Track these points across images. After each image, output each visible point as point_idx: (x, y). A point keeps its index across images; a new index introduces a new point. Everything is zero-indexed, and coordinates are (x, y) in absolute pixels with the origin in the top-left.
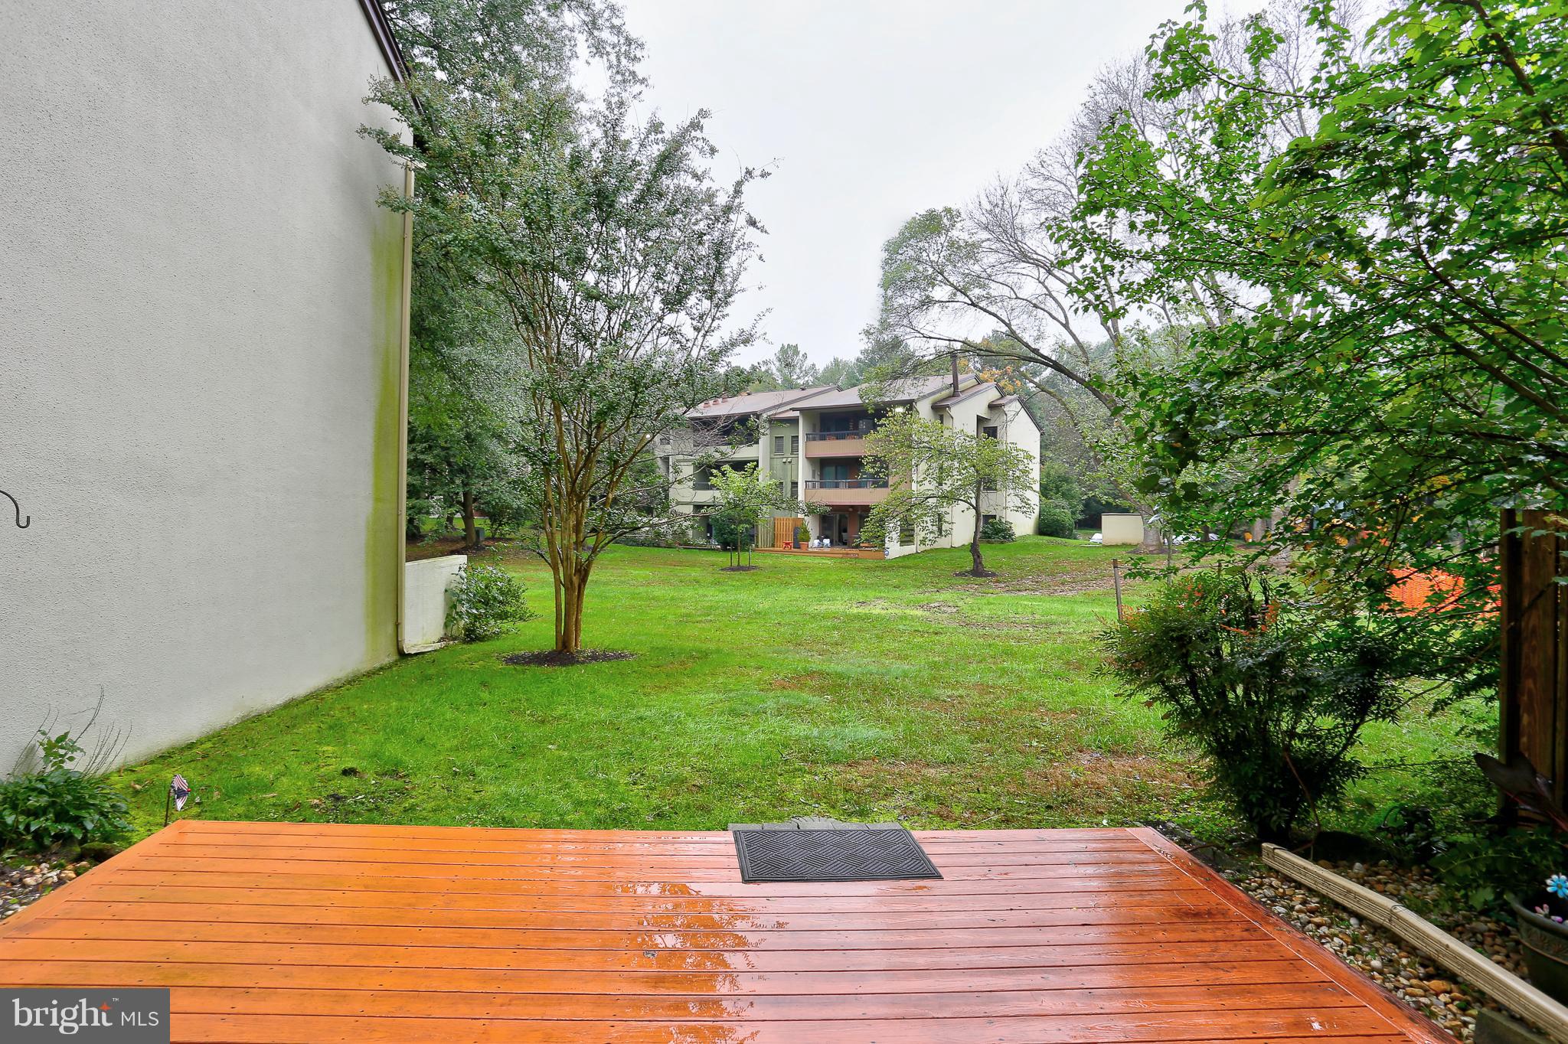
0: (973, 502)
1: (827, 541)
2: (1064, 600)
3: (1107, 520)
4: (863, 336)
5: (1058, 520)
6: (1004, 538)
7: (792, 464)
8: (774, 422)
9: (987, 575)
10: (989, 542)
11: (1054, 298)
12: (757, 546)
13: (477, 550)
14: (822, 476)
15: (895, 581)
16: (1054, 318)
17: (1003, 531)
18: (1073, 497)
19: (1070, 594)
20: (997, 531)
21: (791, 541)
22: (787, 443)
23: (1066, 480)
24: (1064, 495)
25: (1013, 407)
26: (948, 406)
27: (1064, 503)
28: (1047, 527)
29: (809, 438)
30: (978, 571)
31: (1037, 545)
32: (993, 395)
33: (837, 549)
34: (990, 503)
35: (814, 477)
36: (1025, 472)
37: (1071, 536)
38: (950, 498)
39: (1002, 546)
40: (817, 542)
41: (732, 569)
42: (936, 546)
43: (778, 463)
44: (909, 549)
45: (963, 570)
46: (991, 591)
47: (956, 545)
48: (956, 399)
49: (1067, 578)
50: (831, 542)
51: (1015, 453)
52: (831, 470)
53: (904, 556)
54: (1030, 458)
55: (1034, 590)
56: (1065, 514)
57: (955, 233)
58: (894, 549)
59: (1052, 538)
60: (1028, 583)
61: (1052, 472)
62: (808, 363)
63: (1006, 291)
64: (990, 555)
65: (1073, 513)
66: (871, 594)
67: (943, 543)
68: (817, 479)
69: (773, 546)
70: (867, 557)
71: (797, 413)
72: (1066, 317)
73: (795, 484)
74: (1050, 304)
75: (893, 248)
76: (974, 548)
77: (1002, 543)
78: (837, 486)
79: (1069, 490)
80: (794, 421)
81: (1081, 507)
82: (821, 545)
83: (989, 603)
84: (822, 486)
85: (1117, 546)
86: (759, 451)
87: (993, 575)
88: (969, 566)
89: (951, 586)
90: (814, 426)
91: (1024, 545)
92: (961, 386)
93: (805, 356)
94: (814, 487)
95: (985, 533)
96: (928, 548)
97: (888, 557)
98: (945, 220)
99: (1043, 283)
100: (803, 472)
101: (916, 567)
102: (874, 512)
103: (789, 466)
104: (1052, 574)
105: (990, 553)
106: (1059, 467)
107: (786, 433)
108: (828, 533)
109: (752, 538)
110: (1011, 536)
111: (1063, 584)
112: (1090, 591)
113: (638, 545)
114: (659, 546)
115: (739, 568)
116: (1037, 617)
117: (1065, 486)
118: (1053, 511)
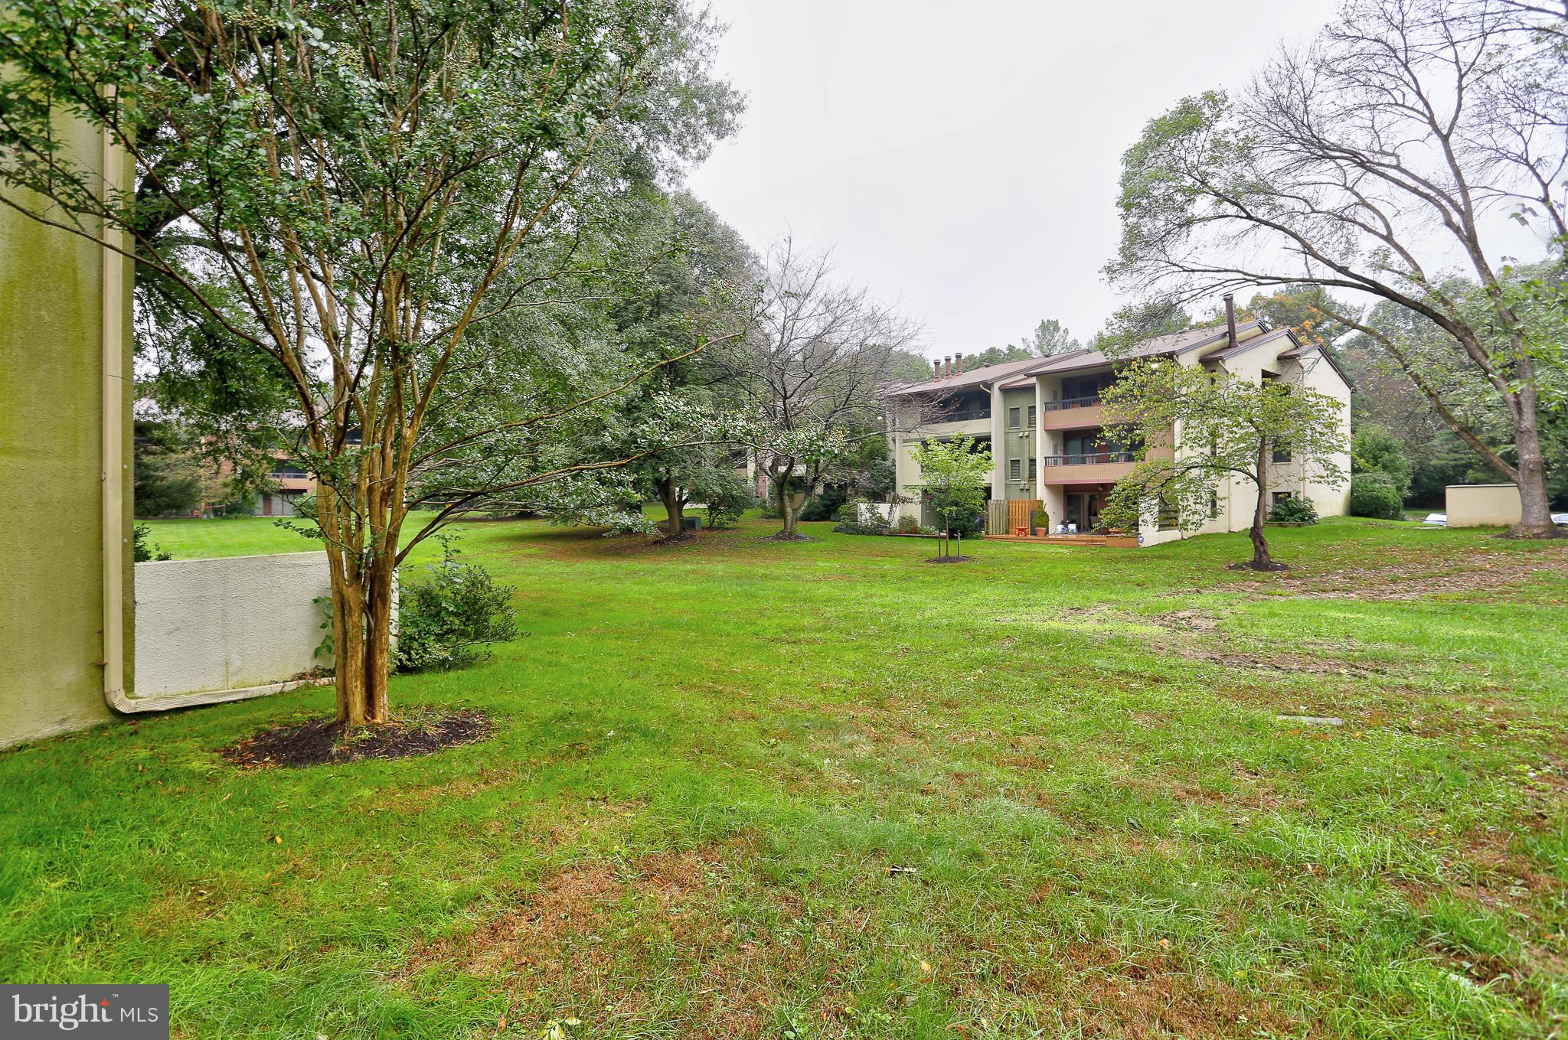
0: (1253, 469)
1: (1072, 527)
2: (1400, 609)
3: (1452, 494)
4: (1104, 275)
5: (1378, 498)
6: (1303, 519)
7: (1030, 438)
8: (1006, 391)
9: (1275, 568)
10: (1281, 525)
11: (1369, 206)
12: (987, 533)
13: (680, 540)
14: (1065, 452)
15: (1140, 577)
16: (1370, 230)
17: (1300, 511)
18: (1397, 469)
19: (1408, 598)
20: (1292, 512)
21: (1027, 526)
22: (1024, 415)
23: (1387, 449)
24: (1385, 467)
25: (1310, 357)
26: (1221, 358)
27: (1386, 476)
28: (1362, 506)
29: (1048, 407)
30: (1261, 563)
31: (1350, 529)
32: (1284, 345)
33: (1084, 536)
34: (1279, 478)
35: (1055, 452)
36: (1331, 426)
37: (1395, 517)
38: (1218, 466)
39: (1299, 530)
40: (1060, 527)
41: (938, 561)
42: (1202, 530)
43: (1014, 438)
44: (1173, 535)
45: (1240, 561)
46: (1279, 591)
47: (1236, 529)
48: (1231, 351)
49: (1400, 572)
50: (1078, 528)
51: (1313, 400)
52: (1076, 444)
53: (1164, 544)
54: (1337, 406)
55: (1347, 591)
56: (1387, 487)
57: (1220, 126)
58: (1150, 535)
59: (1371, 520)
60: (1337, 580)
61: (1368, 440)
62: (1070, 339)
63: (1300, 206)
64: (1280, 543)
65: (1399, 489)
66: (1096, 595)
67: (1219, 526)
68: (1060, 454)
69: (1007, 532)
70: (1116, 544)
71: (1033, 380)
72: (1387, 226)
73: (1033, 462)
74: (1364, 215)
75: (1136, 158)
76: (1255, 533)
77: (1299, 526)
78: (1083, 461)
79: (1392, 461)
80: (1030, 389)
81: (1408, 482)
82: (1066, 531)
83: (1272, 615)
84: (1066, 462)
85: (1471, 528)
86: (992, 425)
87: (1284, 567)
88: (1249, 556)
89: (1219, 584)
90: (1055, 393)
91: (1331, 528)
92: (1239, 336)
93: (1066, 331)
94: (1056, 463)
95: (1276, 514)
96: (1191, 533)
97: (1143, 545)
98: (1206, 110)
99: (1351, 189)
100: (1042, 447)
101: (1175, 557)
102: (1117, 489)
103: (1026, 441)
104: (1375, 567)
105: (1281, 538)
106: (1378, 431)
107: (1022, 403)
108: (1074, 517)
109: (982, 524)
110: (1311, 517)
111: (1394, 582)
112: (1441, 593)
113: (858, 534)
114: (881, 534)
115: (948, 559)
116: (1357, 644)
117: (1386, 456)
118: (1370, 486)
